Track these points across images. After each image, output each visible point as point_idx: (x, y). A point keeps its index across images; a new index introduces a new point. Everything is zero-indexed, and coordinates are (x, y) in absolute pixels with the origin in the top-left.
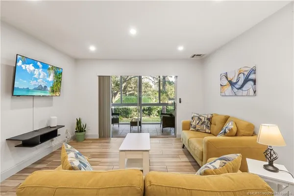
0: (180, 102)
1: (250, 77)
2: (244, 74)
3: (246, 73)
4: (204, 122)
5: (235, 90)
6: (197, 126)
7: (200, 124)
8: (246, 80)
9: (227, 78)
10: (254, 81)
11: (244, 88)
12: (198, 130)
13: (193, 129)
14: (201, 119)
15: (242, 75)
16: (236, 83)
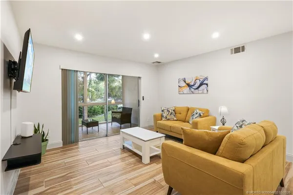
0: (143, 100)
1: (204, 82)
2: (200, 80)
3: (201, 80)
4: (172, 113)
5: (193, 90)
6: (168, 116)
7: (169, 114)
8: (201, 84)
9: (185, 82)
10: (207, 84)
11: (199, 89)
12: (168, 120)
13: (165, 119)
14: (169, 111)
15: (198, 81)
16: (193, 85)
